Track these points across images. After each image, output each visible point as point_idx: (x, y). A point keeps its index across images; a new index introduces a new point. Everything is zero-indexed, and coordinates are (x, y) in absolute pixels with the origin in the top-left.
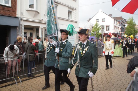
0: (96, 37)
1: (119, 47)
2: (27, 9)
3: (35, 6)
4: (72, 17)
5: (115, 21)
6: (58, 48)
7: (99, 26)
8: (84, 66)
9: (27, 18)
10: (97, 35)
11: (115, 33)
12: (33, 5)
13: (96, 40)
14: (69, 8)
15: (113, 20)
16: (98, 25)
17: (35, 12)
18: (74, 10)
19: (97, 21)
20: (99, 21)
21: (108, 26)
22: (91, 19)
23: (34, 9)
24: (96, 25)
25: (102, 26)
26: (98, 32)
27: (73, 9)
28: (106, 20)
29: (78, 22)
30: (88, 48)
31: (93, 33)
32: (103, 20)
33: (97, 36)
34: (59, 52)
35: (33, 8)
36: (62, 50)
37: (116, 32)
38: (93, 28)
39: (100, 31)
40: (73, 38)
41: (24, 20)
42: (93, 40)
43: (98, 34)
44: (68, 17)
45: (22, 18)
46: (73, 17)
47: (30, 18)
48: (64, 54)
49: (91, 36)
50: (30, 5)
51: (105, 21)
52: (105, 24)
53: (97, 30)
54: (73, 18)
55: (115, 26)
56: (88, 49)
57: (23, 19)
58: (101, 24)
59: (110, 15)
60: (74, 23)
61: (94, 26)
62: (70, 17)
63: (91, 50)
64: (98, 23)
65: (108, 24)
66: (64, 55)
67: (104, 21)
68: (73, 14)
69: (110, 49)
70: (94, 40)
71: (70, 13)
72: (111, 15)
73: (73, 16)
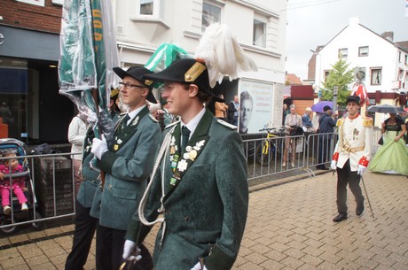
0: (338, 103)
1: (396, 141)
2: (134, 17)
3: (156, 8)
4: (264, 41)
5: (403, 54)
6: (104, 140)
7: (347, 70)
8: (182, 229)
9: (133, 43)
10: (341, 96)
11: (399, 92)
12: (150, 4)
13: (337, 112)
14: (257, 12)
15: (396, 50)
16: (346, 67)
17: (155, 26)
18: (272, 19)
19: (343, 53)
20: (349, 53)
21: (376, 71)
22: (323, 47)
23: (155, 17)
24: (339, 66)
25: (357, 71)
26: (344, 90)
27: (268, 17)
28: (370, 51)
29: (283, 58)
30: (202, 148)
31: (327, 92)
32: (363, 52)
33: (340, 100)
34: (104, 155)
35: (151, 14)
36: (120, 146)
37: (402, 90)
38: (329, 76)
39: (349, 85)
40: (268, 105)
41: (125, 49)
42: (328, 112)
43: (345, 94)
44: (254, 40)
45: (118, 43)
46: (270, 41)
47: (142, 42)
48: (119, 165)
49: (322, 100)
50: (142, 6)
51: (369, 54)
52: (367, 64)
53: (341, 82)
54: (268, 43)
55: (401, 71)
56: (199, 153)
57: (123, 44)
58: (353, 62)
59: (387, 36)
60: (271, 58)
61: (333, 71)
62: (259, 40)
63: (212, 159)
64: (343, 59)
65: (376, 65)
66: (117, 168)
67: (365, 54)
68: (268, 30)
69: (356, 150)
70: (331, 113)
71: (259, 27)
72: (391, 34)
73: (268, 37)
